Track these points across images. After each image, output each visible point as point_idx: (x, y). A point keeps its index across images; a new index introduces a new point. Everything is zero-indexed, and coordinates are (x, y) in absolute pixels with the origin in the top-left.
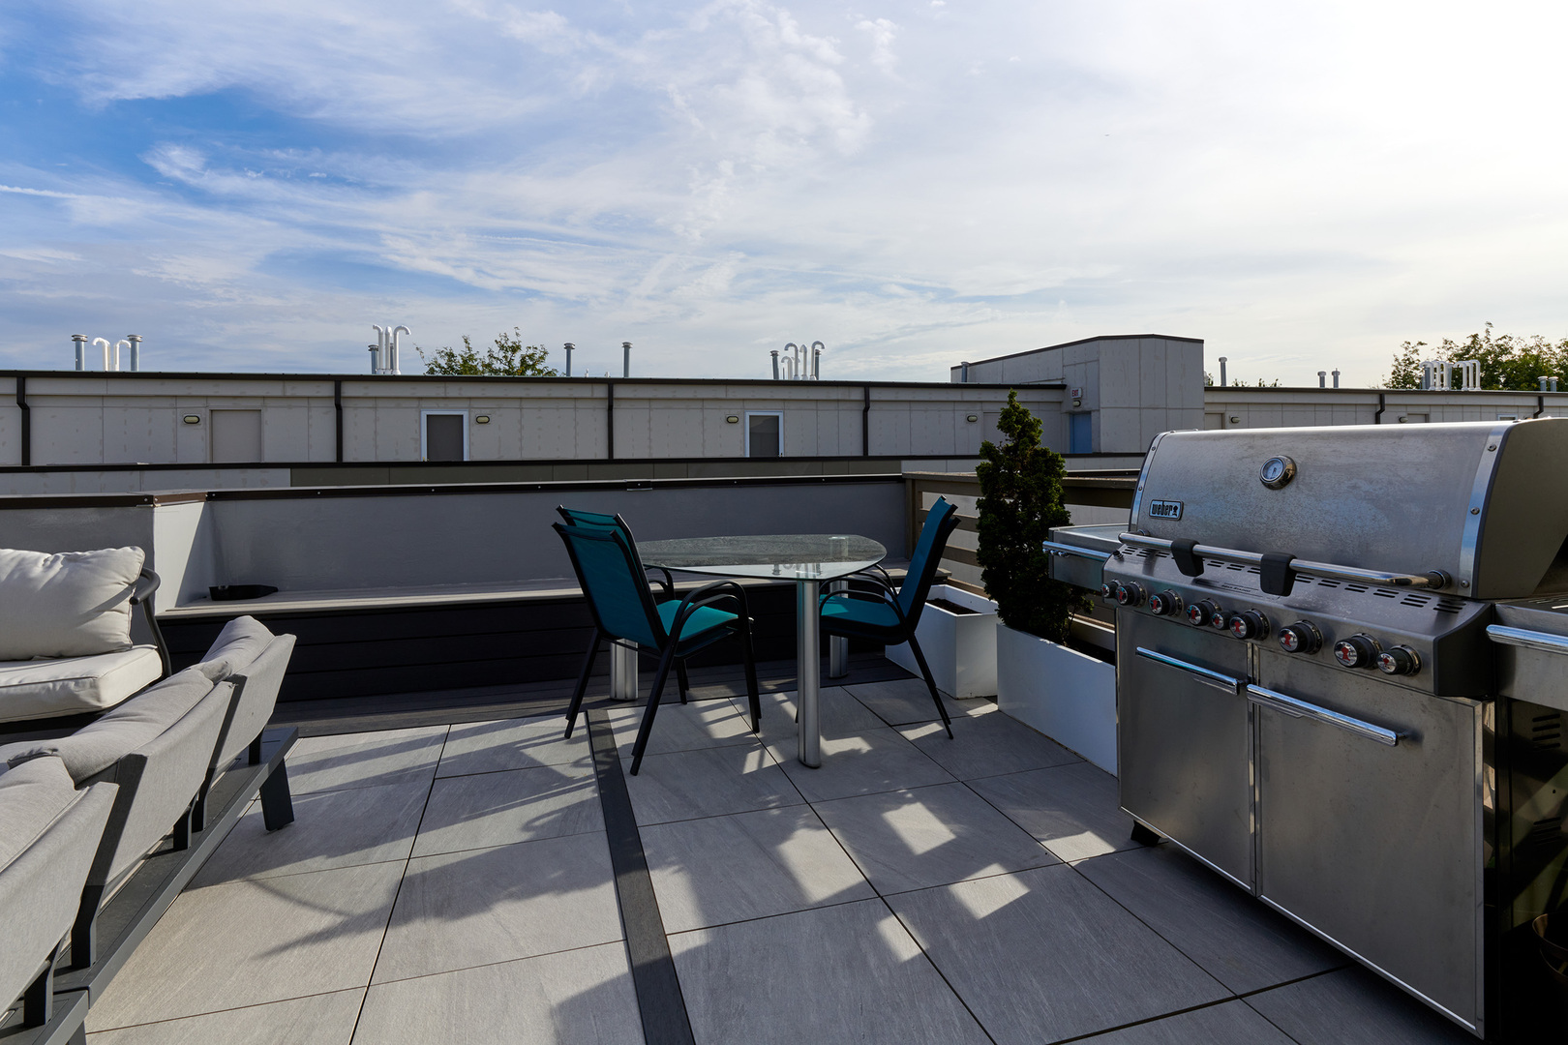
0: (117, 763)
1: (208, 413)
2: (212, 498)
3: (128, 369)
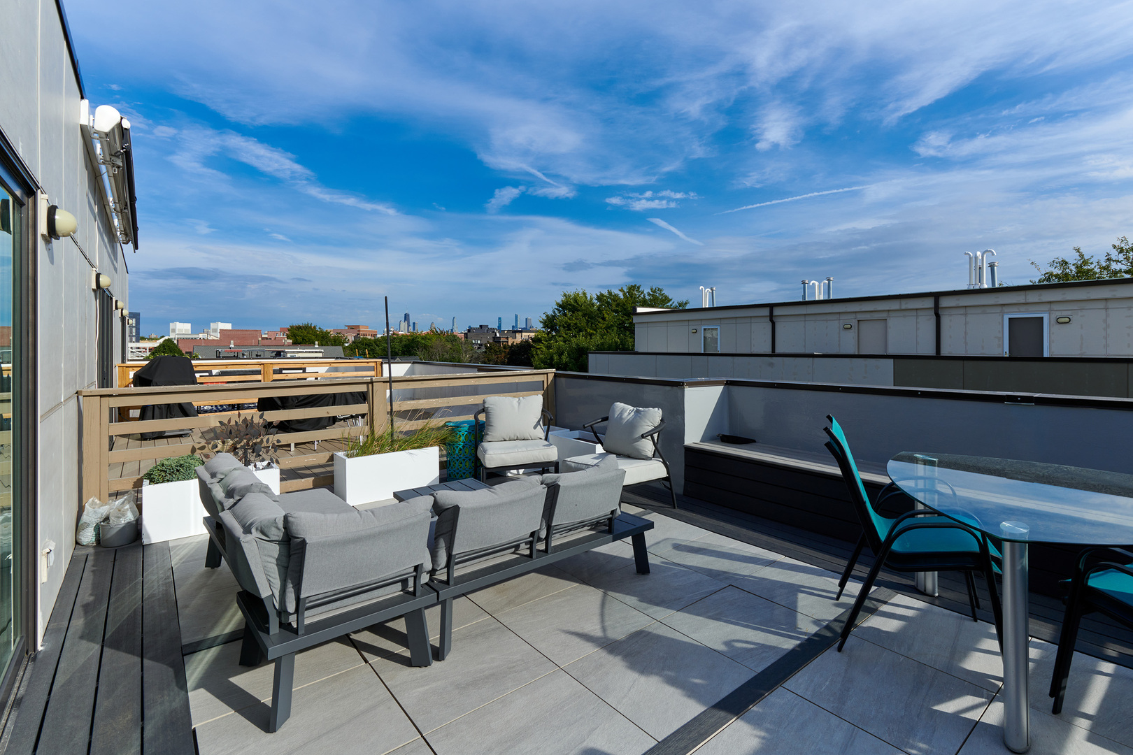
0: (454, 506)
1: (856, 322)
2: (729, 384)
3: (825, 298)
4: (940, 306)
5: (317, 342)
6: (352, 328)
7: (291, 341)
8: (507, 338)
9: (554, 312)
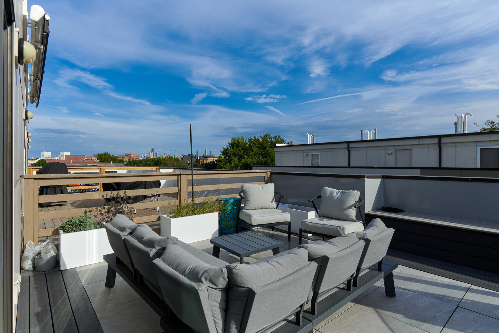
0: (322, 257)
1: (395, 151)
2: (384, 177)
3: (374, 139)
4: (441, 142)
5: (111, 161)
6: (127, 155)
7: (99, 161)
8: (203, 160)
9: (227, 147)
